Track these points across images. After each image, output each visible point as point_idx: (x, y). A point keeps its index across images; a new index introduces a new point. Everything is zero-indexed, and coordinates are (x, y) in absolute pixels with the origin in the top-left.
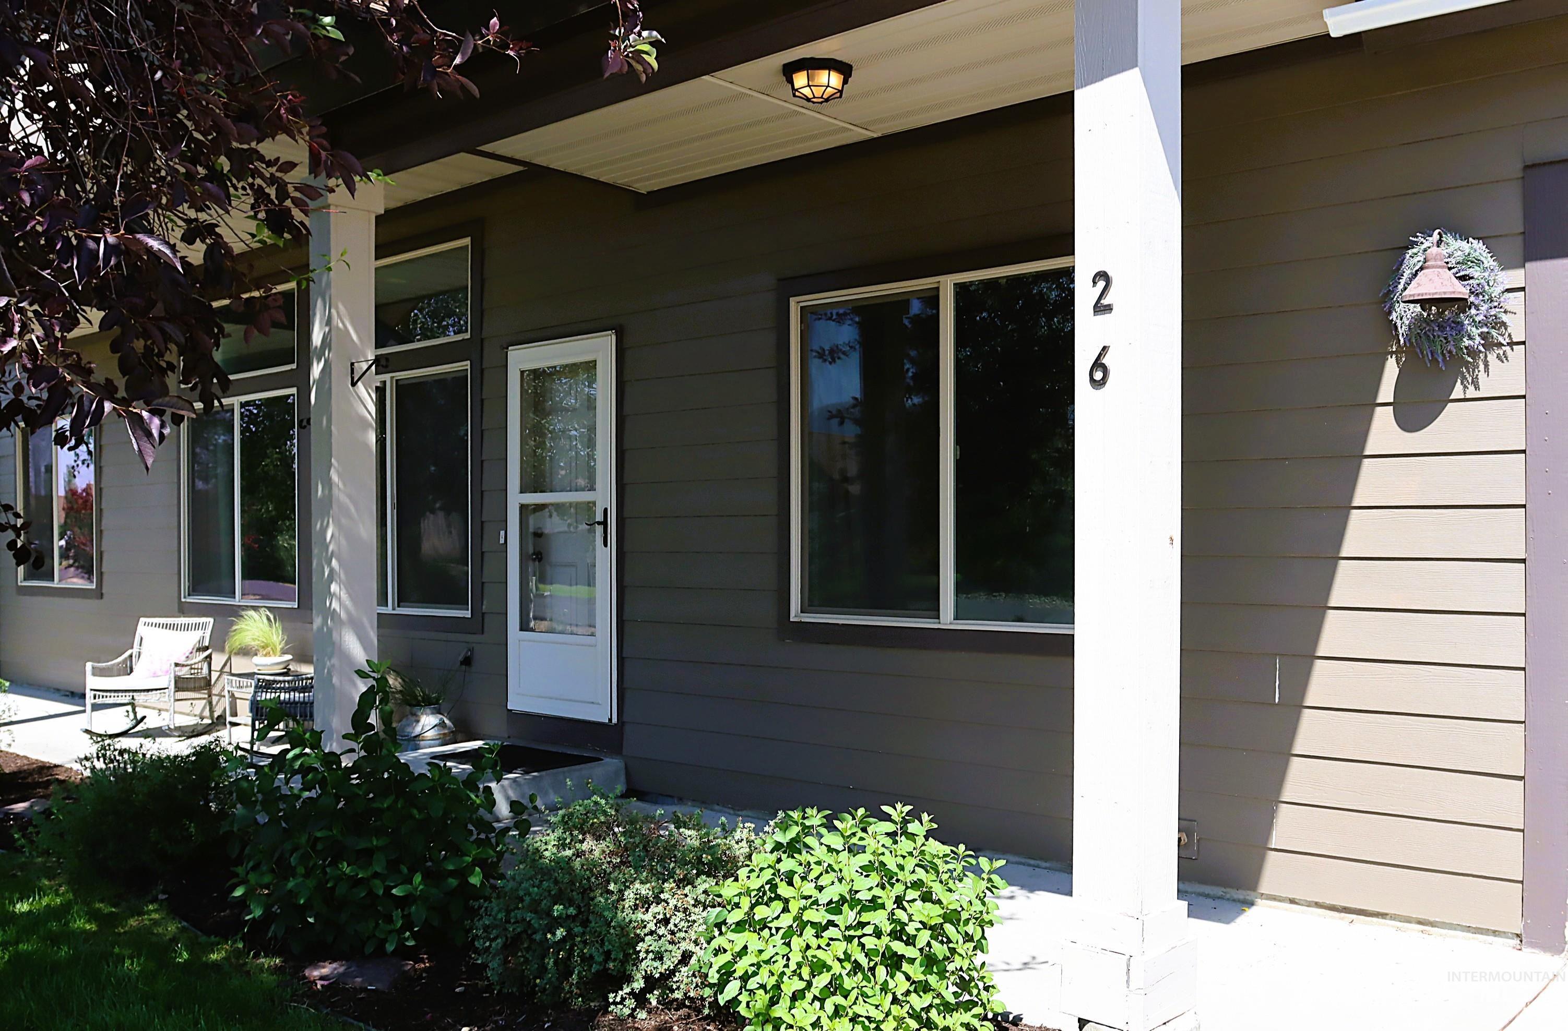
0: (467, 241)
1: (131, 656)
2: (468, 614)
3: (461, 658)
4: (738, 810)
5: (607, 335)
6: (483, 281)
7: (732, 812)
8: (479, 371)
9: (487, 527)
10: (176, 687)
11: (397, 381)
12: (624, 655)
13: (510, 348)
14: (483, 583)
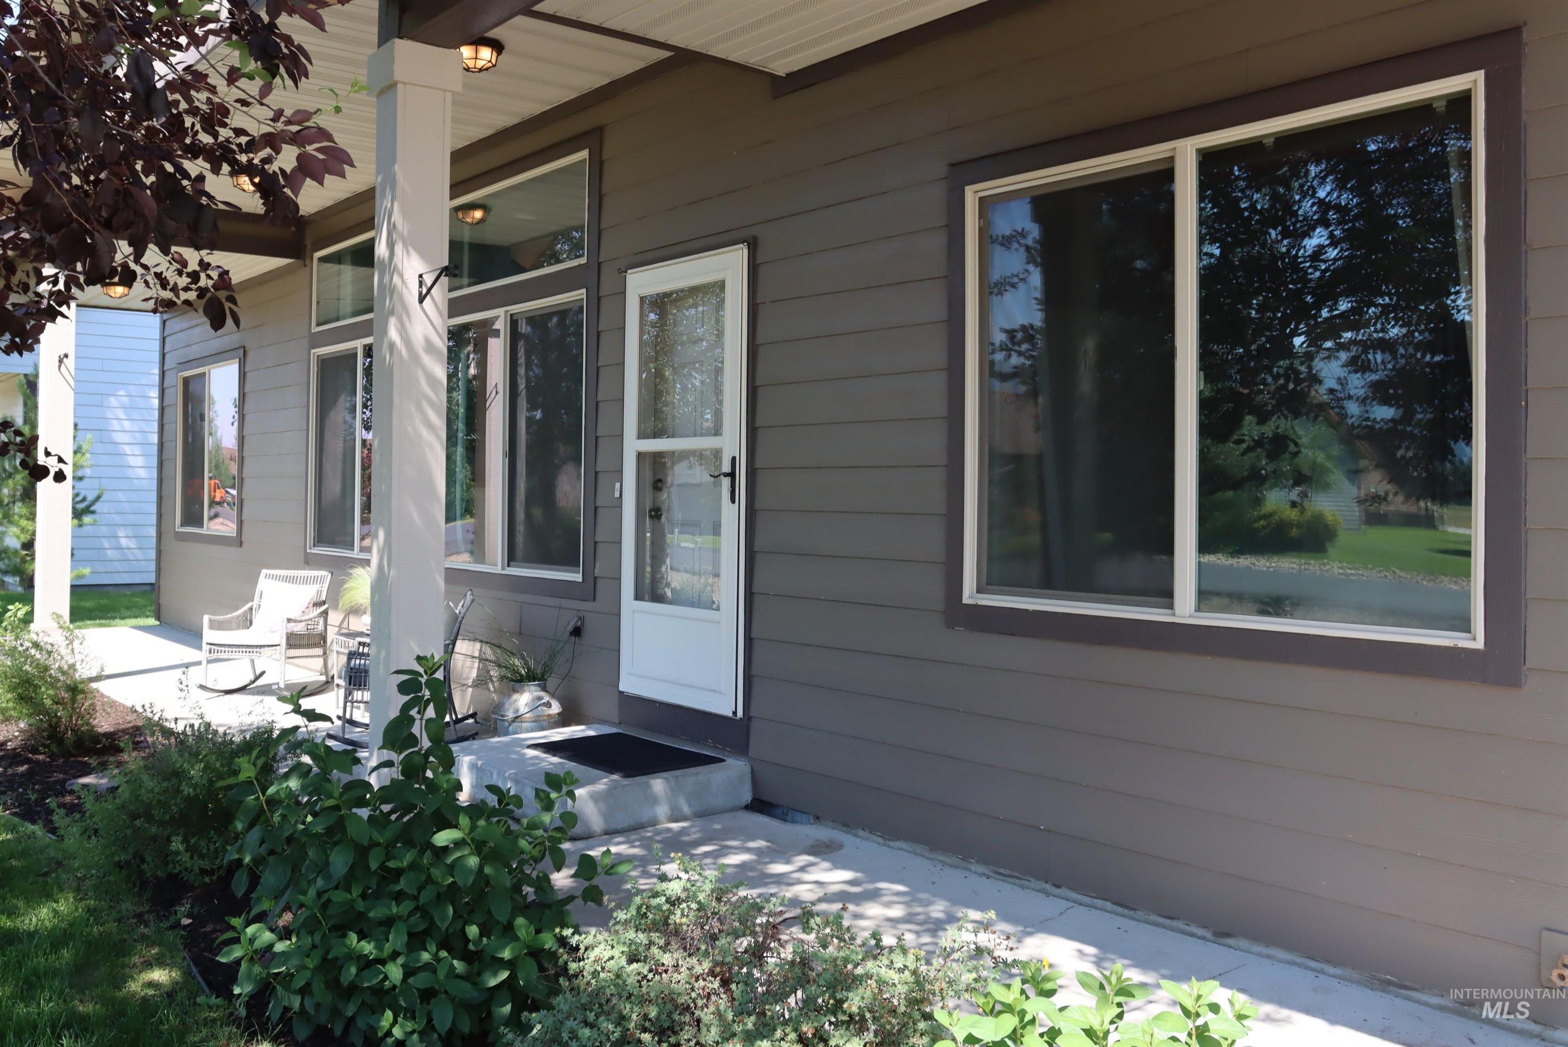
0: (584, 154)
1: (251, 609)
2: (578, 577)
3: (570, 628)
4: (889, 840)
5: (738, 249)
6: (601, 197)
7: (881, 840)
8: (595, 300)
9: (602, 478)
10: (287, 644)
11: (512, 315)
12: (752, 636)
13: (629, 271)
14: (596, 543)
